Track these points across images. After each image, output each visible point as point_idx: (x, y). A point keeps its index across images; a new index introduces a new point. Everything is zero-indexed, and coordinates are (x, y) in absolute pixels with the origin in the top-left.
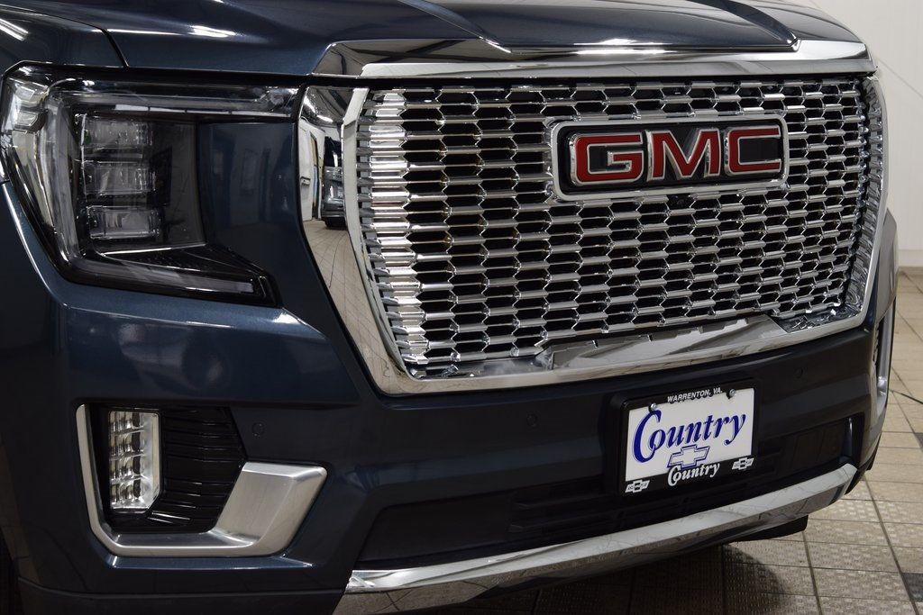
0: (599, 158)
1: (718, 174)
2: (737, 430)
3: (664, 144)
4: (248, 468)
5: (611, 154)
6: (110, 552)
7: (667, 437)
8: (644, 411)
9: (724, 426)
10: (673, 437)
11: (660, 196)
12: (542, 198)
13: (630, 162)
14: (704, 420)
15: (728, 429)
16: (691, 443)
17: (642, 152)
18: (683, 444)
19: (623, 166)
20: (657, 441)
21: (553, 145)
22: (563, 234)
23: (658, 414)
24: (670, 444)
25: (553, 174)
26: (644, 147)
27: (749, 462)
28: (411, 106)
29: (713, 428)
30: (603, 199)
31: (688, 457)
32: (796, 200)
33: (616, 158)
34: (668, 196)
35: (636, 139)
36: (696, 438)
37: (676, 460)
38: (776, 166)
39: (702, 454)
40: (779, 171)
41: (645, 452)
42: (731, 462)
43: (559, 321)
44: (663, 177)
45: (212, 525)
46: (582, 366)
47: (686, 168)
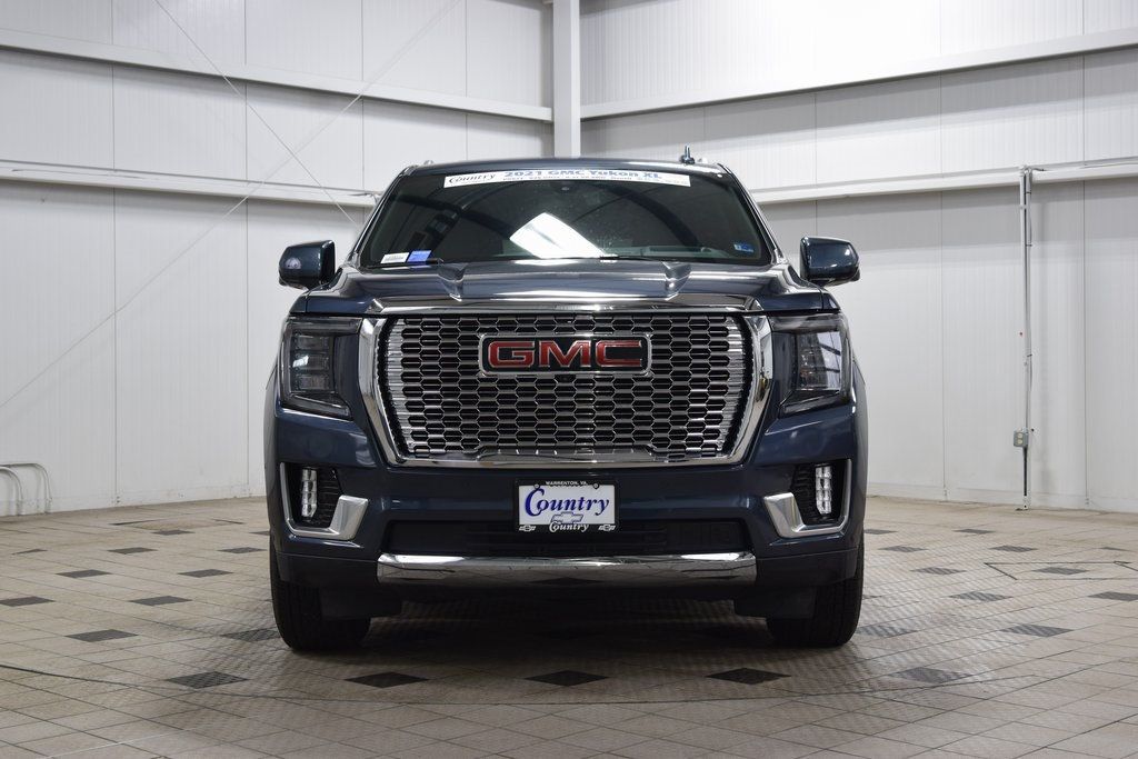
0: (506, 354)
1: (590, 366)
2: (603, 509)
3: (549, 347)
4: (342, 498)
5: (514, 352)
6: (290, 532)
7: (550, 505)
8: (530, 489)
9: (593, 505)
10: (555, 505)
11: (549, 375)
12: (474, 373)
13: (526, 356)
14: (578, 499)
15: (596, 507)
16: (569, 510)
17: (534, 351)
18: (563, 510)
19: (521, 359)
20: (543, 505)
21: (480, 347)
22: (489, 392)
23: (543, 491)
24: (553, 509)
25: (480, 362)
26: (536, 349)
27: (613, 528)
28: (409, 327)
29: (585, 505)
30: (514, 375)
31: (567, 518)
32: (660, 383)
33: (516, 354)
34: (555, 375)
35: (531, 345)
36: (573, 508)
37: (556, 518)
39: (578, 518)
40: (642, 365)
41: (534, 509)
42: (598, 526)
43: (487, 437)
44: (549, 366)
45: (328, 525)
46: (499, 461)
47: (564, 362)
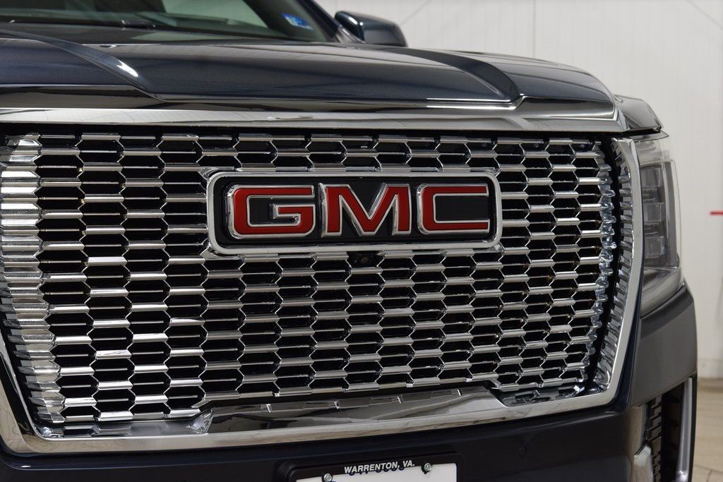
0: (262, 211)
1: (409, 232)
3: (341, 198)
5: (276, 207)
11: (339, 252)
12: (199, 251)
13: (299, 215)
17: (314, 206)
19: (292, 220)
22: (226, 289)
25: (210, 227)
26: (317, 200)
30: (275, 253)
32: (515, 264)
33: (282, 211)
34: (349, 253)
35: (308, 191)
38: (484, 226)
40: (487, 231)
44: (340, 233)
47: (368, 225)
